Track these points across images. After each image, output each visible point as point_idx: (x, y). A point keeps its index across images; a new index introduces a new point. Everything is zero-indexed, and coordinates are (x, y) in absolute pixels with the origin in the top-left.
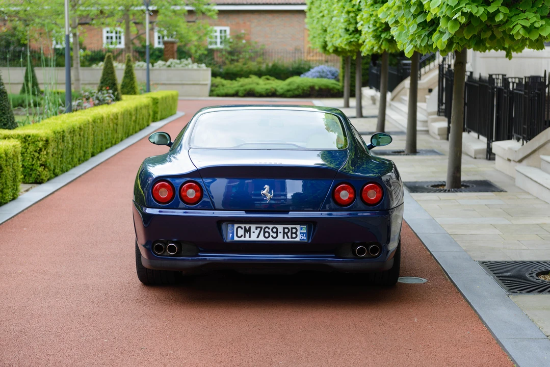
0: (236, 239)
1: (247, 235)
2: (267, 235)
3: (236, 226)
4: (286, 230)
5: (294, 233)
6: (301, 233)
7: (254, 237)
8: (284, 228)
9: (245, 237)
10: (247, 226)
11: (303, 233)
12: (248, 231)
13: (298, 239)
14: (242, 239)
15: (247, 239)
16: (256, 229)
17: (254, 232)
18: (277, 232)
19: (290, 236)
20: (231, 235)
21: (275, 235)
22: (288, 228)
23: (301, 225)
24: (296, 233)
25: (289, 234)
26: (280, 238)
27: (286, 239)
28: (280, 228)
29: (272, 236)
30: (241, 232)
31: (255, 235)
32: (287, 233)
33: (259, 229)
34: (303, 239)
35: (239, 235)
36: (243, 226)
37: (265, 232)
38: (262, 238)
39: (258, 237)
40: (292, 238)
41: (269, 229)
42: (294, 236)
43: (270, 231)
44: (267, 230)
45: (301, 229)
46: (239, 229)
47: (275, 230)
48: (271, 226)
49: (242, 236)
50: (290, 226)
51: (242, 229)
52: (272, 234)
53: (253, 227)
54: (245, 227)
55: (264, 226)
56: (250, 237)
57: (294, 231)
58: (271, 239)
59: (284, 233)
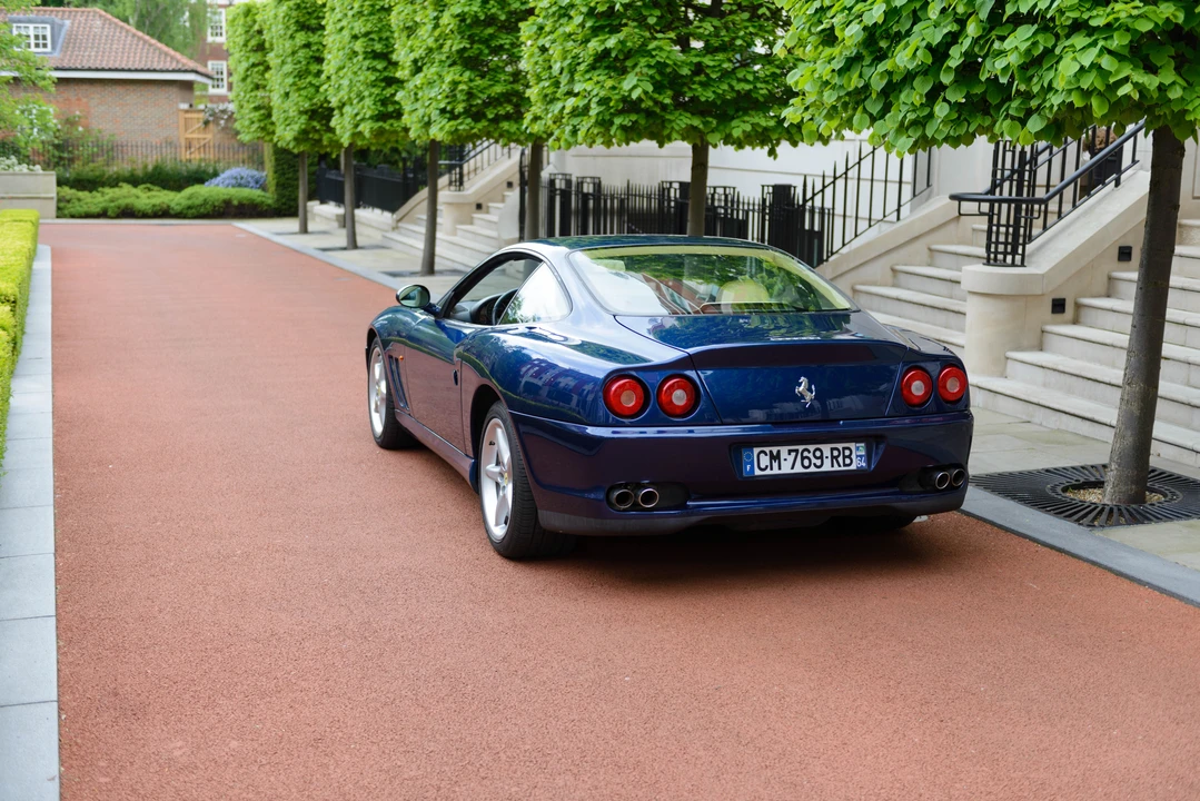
1: (775, 465)
2: (806, 462)
4: (835, 453)
7: (786, 469)
8: (832, 449)
9: (771, 469)
14: (768, 472)
15: (776, 471)
18: (821, 457)
21: (818, 462)
22: (838, 449)
23: (856, 442)
28: (826, 449)
29: (815, 465)
31: (789, 463)
33: (793, 454)
37: (803, 458)
38: (799, 469)
39: (792, 468)
41: (809, 452)
43: (811, 455)
44: (806, 454)
47: (818, 454)
48: (812, 448)
50: (840, 446)
52: (814, 460)
57: (847, 452)
58: (813, 469)
59: (833, 457)
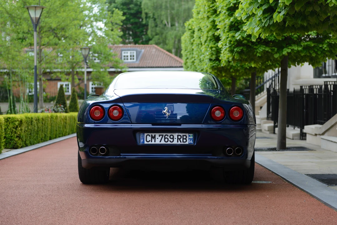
0: (146, 143)
1: (153, 140)
2: (166, 140)
3: (146, 134)
5: (185, 139)
6: (189, 139)
7: (158, 142)
9: (151, 142)
10: (153, 135)
11: (191, 139)
12: (153, 137)
13: (187, 143)
14: (150, 143)
15: (153, 142)
16: (159, 136)
17: (158, 138)
19: (182, 141)
20: (142, 140)
24: (186, 139)
25: (181, 140)
26: (175, 142)
27: (179, 143)
30: (149, 138)
32: (180, 139)
33: (161, 136)
34: (191, 143)
35: (148, 140)
36: (150, 134)
38: (163, 142)
39: (160, 142)
40: (183, 142)
42: (185, 140)
43: (168, 137)
44: (166, 137)
45: (189, 136)
46: (148, 136)
48: (169, 134)
49: (150, 141)
50: (182, 134)
51: (150, 136)
53: (157, 135)
54: (152, 135)
55: (164, 134)
56: (155, 142)
58: (169, 143)
59: (178, 139)
